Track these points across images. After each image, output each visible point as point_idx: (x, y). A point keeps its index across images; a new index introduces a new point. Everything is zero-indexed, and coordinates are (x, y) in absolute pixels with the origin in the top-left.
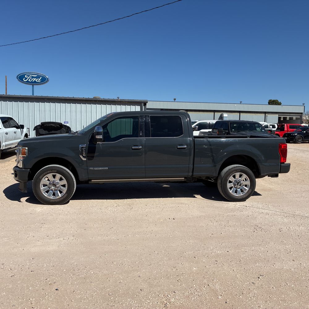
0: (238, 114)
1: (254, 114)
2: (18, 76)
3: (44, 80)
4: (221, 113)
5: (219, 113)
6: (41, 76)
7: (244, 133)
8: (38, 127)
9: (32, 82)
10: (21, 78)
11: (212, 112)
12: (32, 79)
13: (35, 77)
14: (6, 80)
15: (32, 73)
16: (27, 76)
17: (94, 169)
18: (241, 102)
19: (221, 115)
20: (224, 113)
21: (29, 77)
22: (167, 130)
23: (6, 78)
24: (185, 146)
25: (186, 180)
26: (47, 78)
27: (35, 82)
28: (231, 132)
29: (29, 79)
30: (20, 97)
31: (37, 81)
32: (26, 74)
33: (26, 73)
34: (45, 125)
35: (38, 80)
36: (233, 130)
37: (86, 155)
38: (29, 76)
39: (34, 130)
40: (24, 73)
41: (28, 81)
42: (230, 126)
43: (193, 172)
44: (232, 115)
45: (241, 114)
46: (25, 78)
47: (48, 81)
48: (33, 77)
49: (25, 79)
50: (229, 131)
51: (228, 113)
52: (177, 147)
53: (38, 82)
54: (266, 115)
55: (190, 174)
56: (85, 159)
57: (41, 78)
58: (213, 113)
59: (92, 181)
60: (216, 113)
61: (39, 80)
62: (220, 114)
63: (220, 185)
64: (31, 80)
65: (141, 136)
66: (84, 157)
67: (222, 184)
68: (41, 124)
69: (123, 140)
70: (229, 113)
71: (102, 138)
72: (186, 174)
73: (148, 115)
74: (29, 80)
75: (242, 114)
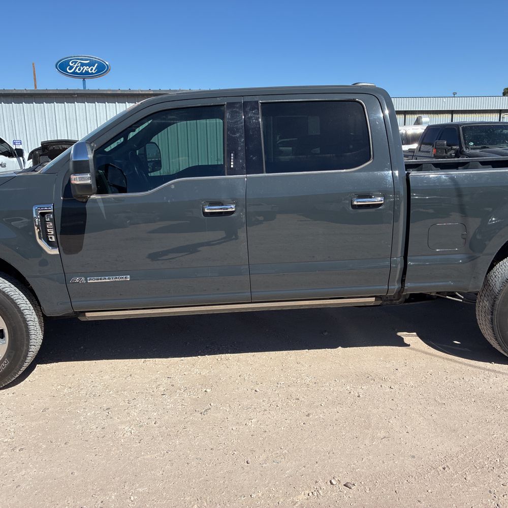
0: (450, 116)
1: (480, 115)
2: (58, 63)
3: (102, 69)
4: (418, 116)
5: (413, 116)
6: (96, 62)
7: (497, 149)
8: (37, 153)
9: (81, 73)
10: (62, 67)
11: (401, 114)
12: (82, 69)
13: (86, 65)
14: (34, 71)
15: (81, 56)
16: (72, 63)
17: (86, 280)
18: (455, 94)
19: (417, 118)
20: (422, 115)
21: (76, 65)
22: (318, 150)
23: (34, 67)
24: (379, 200)
25: (379, 302)
26: (107, 64)
27: (87, 73)
28: (467, 148)
29: (76, 67)
30: (25, 92)
31: (90, 72)
32: (72, 60)
33: (72, 57)
34: (51, 148)
35: (92, 70)
36: (472, 144)
37: (56, 238)
38: (76, 62)
39: (28, 160)
40: (68, 58)
41: (74, 73)
42: (464, 134)
43: (403, 281)
44: (437, 118)
45: (454, 115)
46: (70, 66)
47: (108, 69)
48: (83, 65)
49: (70, 69)
50: (461, 147)
51: (430, 115)
52: (352, 202)
53: (92, 73)
54: (502, 115)
55: (396, 287)
56: (56, 252)
57: (96, 65)
58: (404, 116)
59: (88, 314)
60: (408, 116)
61: (94, 69)
62: (416, 116)
63: (489, 317)
64: (79, 70)
65: (232, 172)
66: (50, 244)
67: (495, 313)
68: (42, 145)
69: (173, 187)
70: (432, 115)
71: (89, 182)
72: (381, 288)
73: (255, 99)
74: (77, 70)
75: (456, 115)
